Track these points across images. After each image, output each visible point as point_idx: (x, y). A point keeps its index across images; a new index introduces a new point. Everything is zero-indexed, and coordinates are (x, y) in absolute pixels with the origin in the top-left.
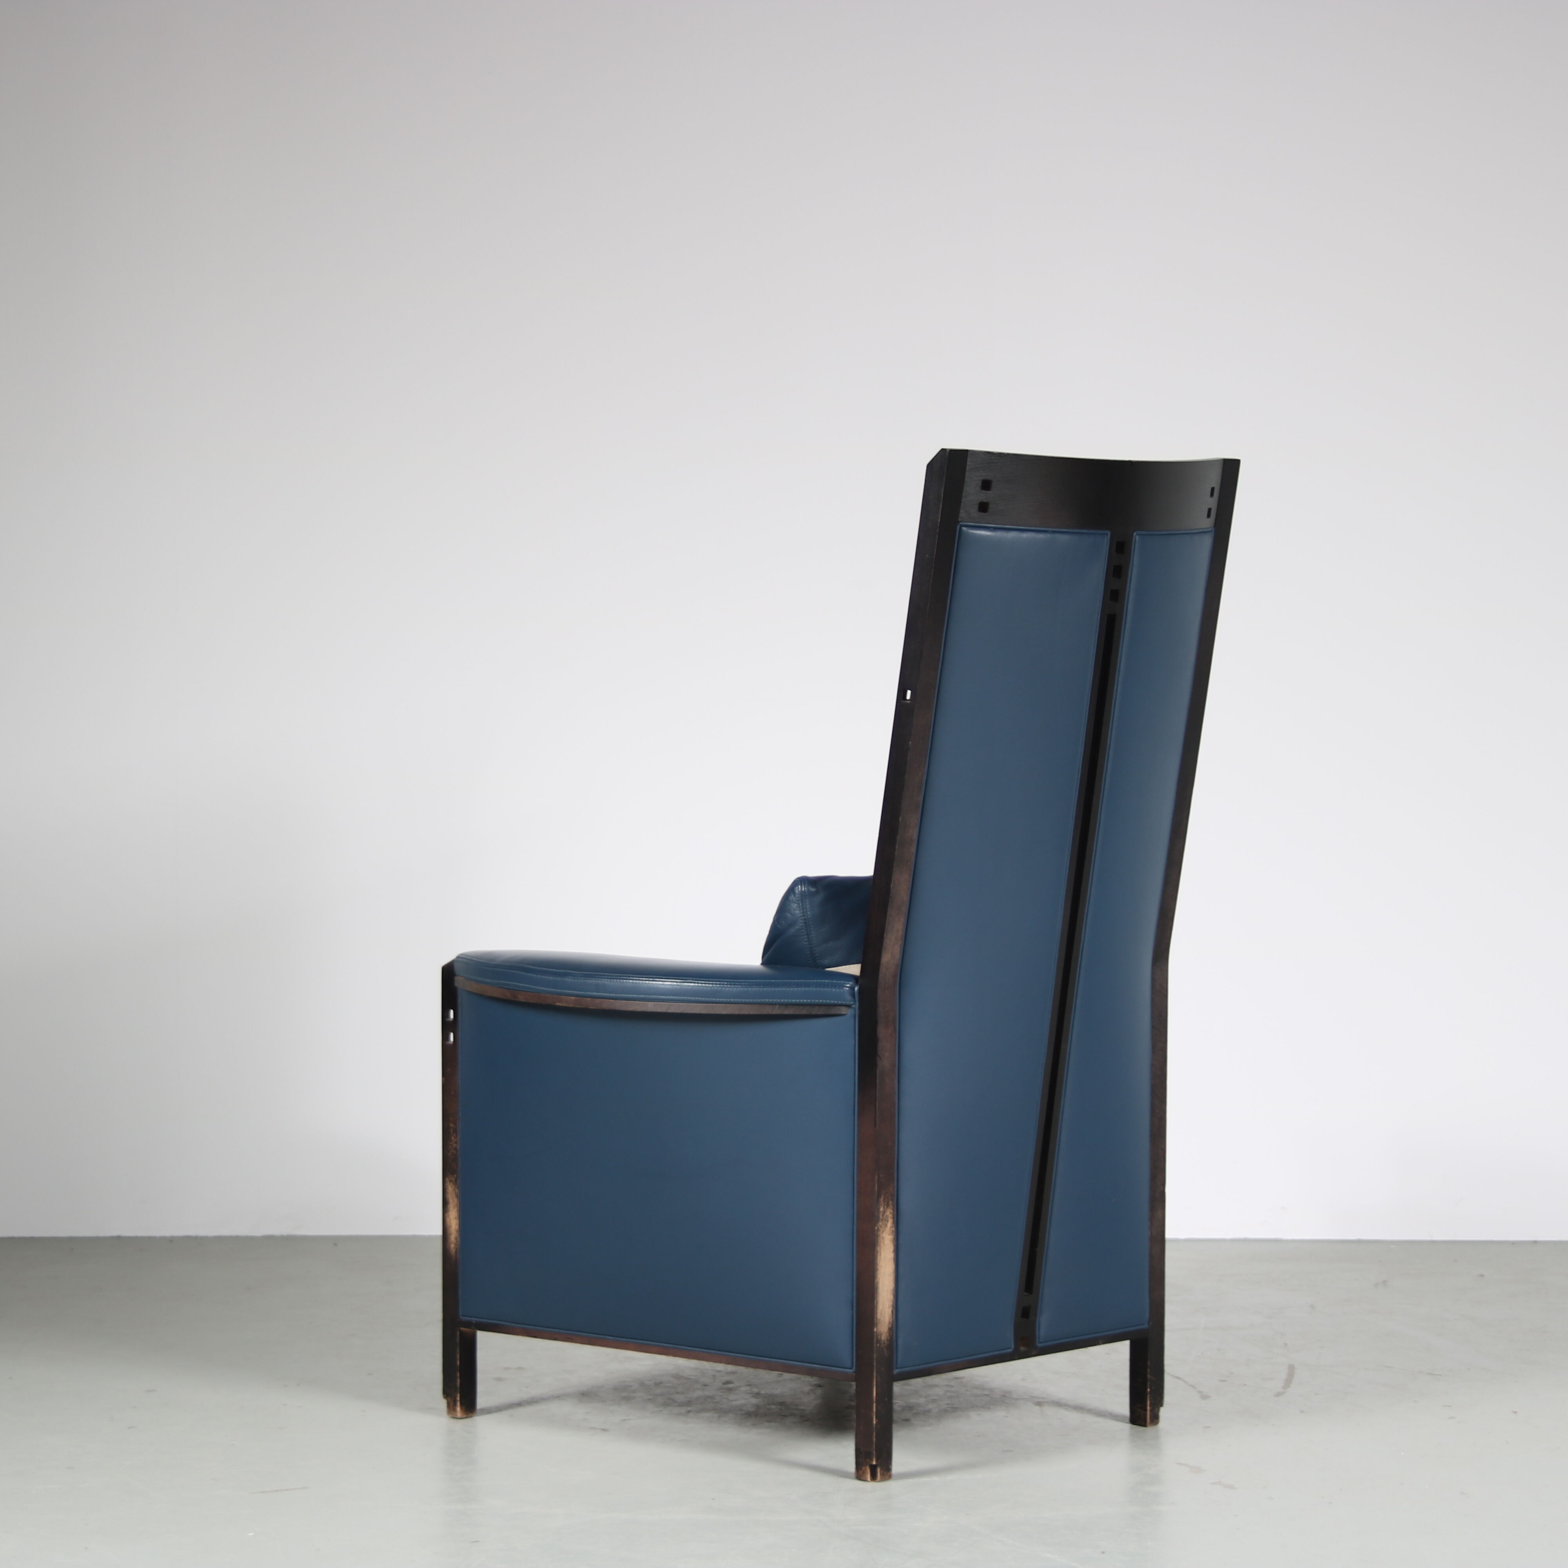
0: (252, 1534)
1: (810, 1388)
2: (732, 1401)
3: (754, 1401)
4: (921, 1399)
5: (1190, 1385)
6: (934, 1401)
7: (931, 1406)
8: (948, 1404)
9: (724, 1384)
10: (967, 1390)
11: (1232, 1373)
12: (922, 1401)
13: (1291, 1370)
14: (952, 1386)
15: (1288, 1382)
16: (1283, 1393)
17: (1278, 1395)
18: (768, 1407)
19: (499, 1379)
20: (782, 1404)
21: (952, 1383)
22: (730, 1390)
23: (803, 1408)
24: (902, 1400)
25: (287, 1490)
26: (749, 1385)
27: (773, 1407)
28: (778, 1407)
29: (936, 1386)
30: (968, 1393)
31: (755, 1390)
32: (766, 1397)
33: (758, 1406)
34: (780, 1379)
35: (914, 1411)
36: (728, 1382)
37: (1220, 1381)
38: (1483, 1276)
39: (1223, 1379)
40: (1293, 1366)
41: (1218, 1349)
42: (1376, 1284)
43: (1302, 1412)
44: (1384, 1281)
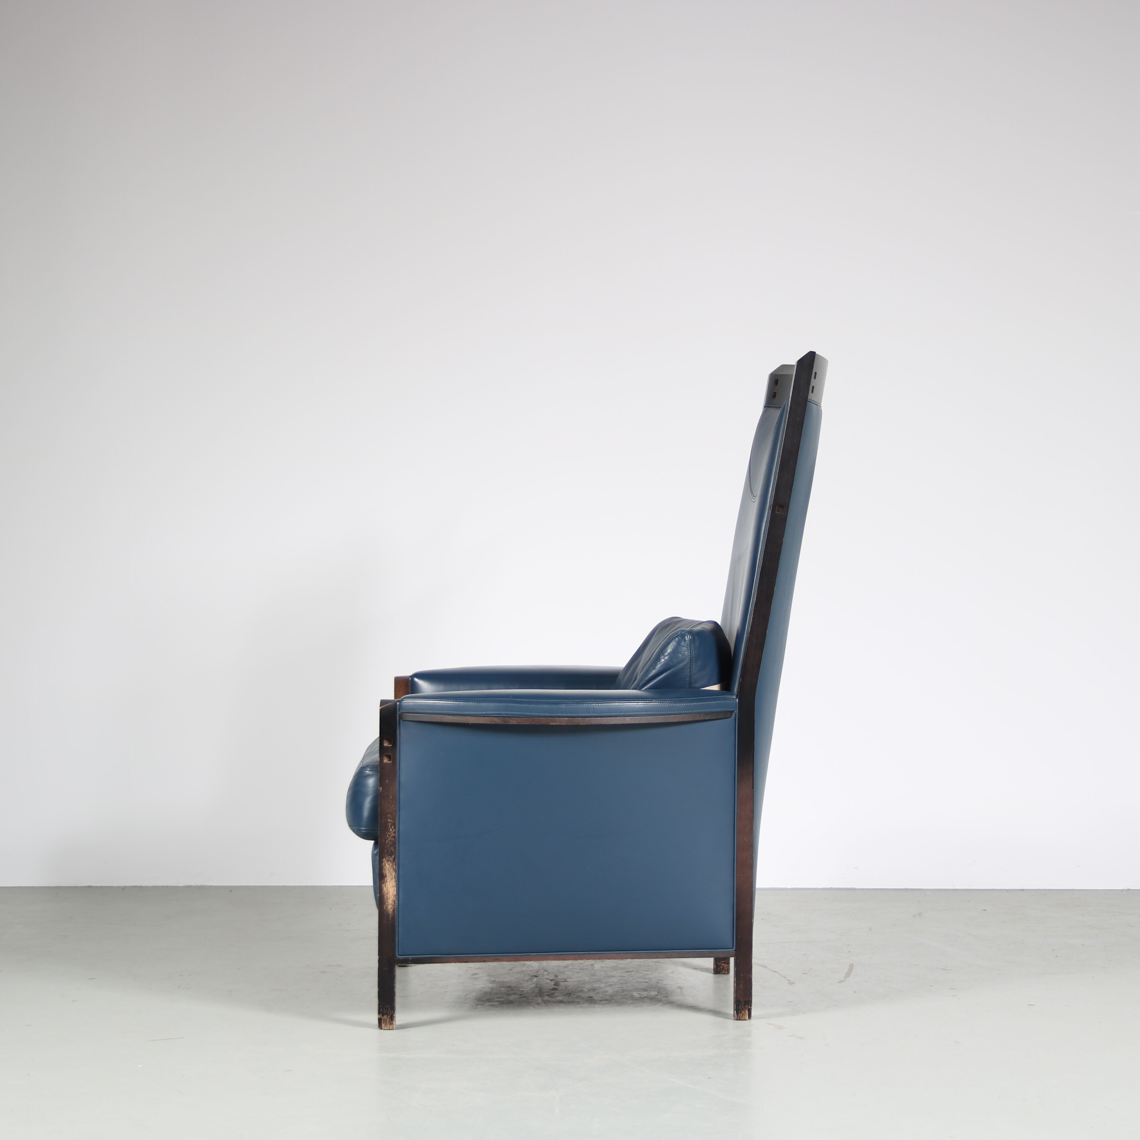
0: (141, 1066)
1: (529, 977)
2: (476, 985)
3: (491, 985)
4: (602, 984)
5: (782, 976)
6: (611, 985)
7: (608, 989)
8: (619, 987)
9: (472, 975)
10: (634, 979)
11: (812, 969)
12: (602, 985)
13: (851, 967)
14: (624, 977)
15: (848, 975)
16: (844, 981)
17: (841, 982)
18: (499, 989)
19: (324, 972)
20: (509, 987)
21: (624, 975)
22: (476, 978)
23: (523, 989)
24: (589, 985)
25: (170, 1039)
26: (489, 976)
27: (503, 989)
28: (506, 989)
29: (613, 976)
30: (634, 981)
31: (492, 979)
32: (498, 983)
33: (492, 989)
34: (510, 972)
35: (597, 992)
36: (475, 974)
37: (803, 973)
38: (985, 910)
39: (805, 972)
40: (853, 964)
41: (804, 955)
42: (914, 916)
43: (855, 992)
44: (920, 914)
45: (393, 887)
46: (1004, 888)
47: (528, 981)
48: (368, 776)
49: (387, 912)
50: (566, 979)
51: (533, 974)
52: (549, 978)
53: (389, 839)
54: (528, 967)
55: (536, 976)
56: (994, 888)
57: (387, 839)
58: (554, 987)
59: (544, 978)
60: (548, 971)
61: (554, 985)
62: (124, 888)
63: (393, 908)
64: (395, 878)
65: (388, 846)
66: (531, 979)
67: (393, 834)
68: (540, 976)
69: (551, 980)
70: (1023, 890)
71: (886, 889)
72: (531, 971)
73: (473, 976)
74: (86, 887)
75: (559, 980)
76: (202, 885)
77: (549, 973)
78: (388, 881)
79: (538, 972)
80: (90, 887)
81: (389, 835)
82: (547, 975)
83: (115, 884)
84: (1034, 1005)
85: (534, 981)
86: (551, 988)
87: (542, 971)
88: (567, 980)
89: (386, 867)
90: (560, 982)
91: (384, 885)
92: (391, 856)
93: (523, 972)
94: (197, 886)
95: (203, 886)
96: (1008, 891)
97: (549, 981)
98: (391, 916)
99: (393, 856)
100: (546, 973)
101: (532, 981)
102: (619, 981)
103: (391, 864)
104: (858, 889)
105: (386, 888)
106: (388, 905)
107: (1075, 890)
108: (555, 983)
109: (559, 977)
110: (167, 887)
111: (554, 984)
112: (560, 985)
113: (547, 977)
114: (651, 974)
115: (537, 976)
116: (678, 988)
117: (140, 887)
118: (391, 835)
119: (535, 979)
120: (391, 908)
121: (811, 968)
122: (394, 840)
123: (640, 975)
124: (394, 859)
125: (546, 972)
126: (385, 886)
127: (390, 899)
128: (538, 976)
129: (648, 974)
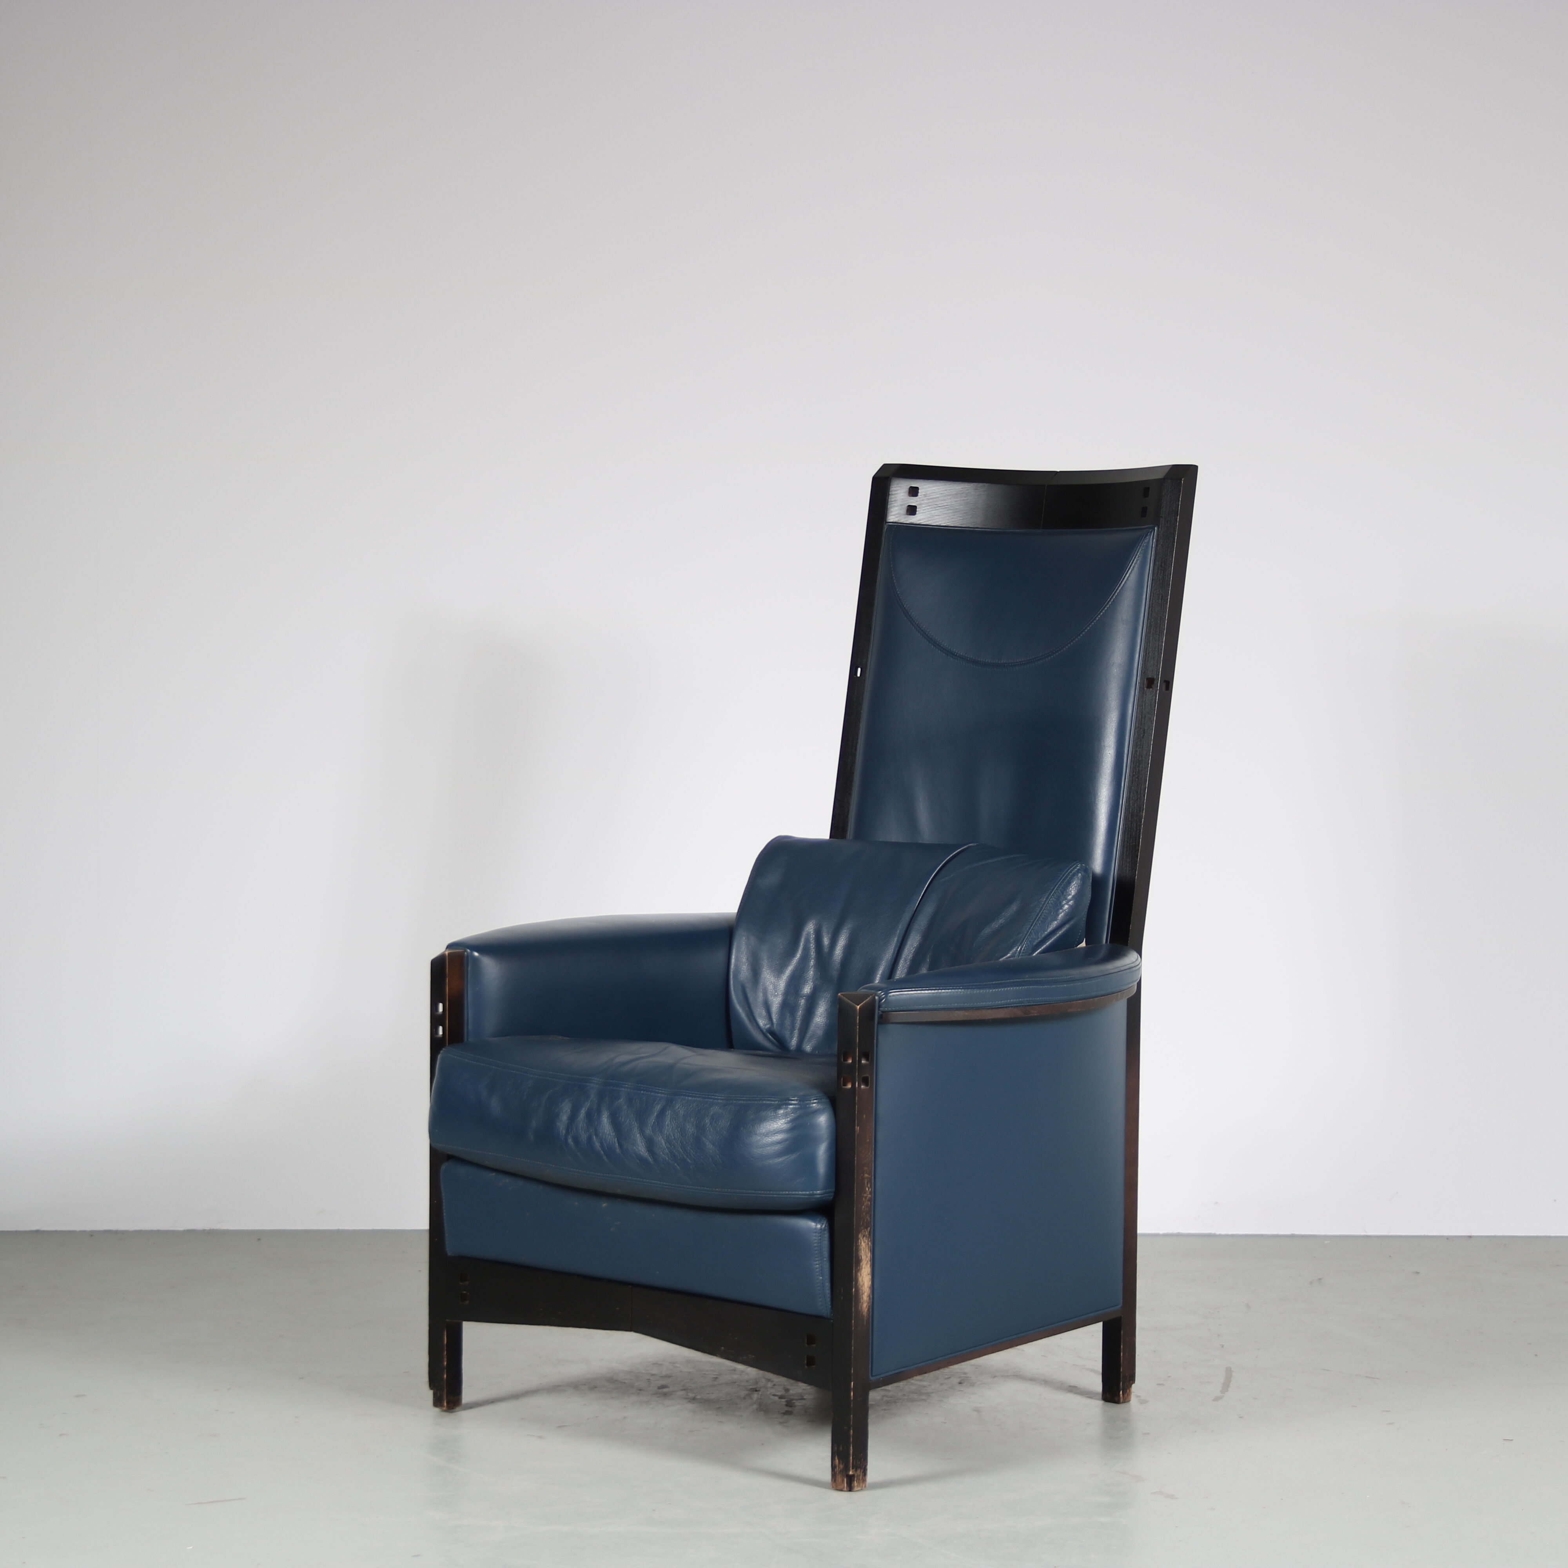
1: (746, 1392)
9: (660, 1388)
10: (904, 1395)
11: (1170, 1377)
13: (1229, 1373)
15: (1226, 1386)
16: (1221, 1398)
17: (1217, 1399)
22: (666, 1394)
25: (227, 1500)
26: (684, 1390)
31: (691, 1395)
34: (716, 1383)
36: (663, 1387)
37: (1158, 1384)
38: (1418, 1273)
39: (1161, 1383)
40: (1231, 1368)
41: (1154, 1351)
42: (1311, 1283)
43: (1241, 1417)
44: (1320, 1279)
45: (868, 1274)
46: (1441, 1234)
47: (744, 1398)
48: (816, 1112)
49: (862, 1315)
50: (802, 1396)
51: (751, 1387)
52: (777, 1394)
53: (865, 1204)
54: (741, 1375)
55: (756, 1391)
56: (1426, 1234)
57: (863, 1205)
58: (787, 1409)
59: (769, 1393)
60: (772, 1381)
61: (787, 1405)
62: (92, 1234)
63: (867, 1307)
64: (870, 1261)
65: (864, 1214)
66: (749, 1395)
67: (868, 1196)
68: (762, 1390)
69: (781, 1397)
70: (1470, 1237)
71: (1262, 1236)
72: (747, 1381)
73: (660, 1390)
74: (31, 1232)
75: (792, 1397)
76: (212, 1228)
77: (774, 1385)
78: (864, 1266)
79: (757, 1383)
80: (38, 1231)
81: (866, 1198)
82: (772, 1388)
83: (78, 1228)
84: (1512, 1440)
85: (755, 1400)
86: (783, 1412)
87: (763, 1380)
88: (805, 1397)
89: (862, 1246)
90: (794, 1401)
91: (859, 1274)
92: (867, 1228)
93: (735, 1382)
94: (204, 1230)
95: (213, 1230)
96: (1448, 1239)
97: (776, 1398)
98: (865, 1319)
99: (869, 1228)
100: (770, 1385)
101: (751, 1399)
102: (882, 1399)
103: (867, 1241)
104: (1220, 1236)
105: (862, 1277)
106: (863, 1303)
107: (1550, 1237)
108: (787, 1401)
109: (791, 1392)
110: (158, 1232)
111: (785, 1403)
112: (795, 1406)
113: (773, 1391)
114: (929, 1385)
115: (758, 1389)
116: (974, 1410)
117: (117, 1232)
118: (867, 1197)
119: (755, 1396)
120: (866, 1306)
121: (1169, 1375)
122: (870, 1204)
123: (913, 1388)
124: (870, 1234)
125: (769, 1383)
126: (861, 1275)
127: (865, 1294)
128: (759, 1391)
129: (924, 1387)
